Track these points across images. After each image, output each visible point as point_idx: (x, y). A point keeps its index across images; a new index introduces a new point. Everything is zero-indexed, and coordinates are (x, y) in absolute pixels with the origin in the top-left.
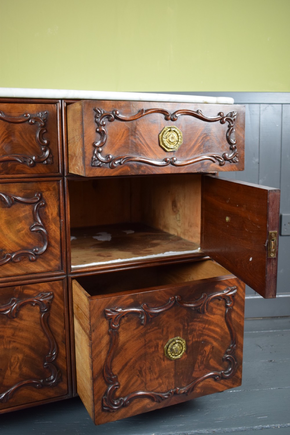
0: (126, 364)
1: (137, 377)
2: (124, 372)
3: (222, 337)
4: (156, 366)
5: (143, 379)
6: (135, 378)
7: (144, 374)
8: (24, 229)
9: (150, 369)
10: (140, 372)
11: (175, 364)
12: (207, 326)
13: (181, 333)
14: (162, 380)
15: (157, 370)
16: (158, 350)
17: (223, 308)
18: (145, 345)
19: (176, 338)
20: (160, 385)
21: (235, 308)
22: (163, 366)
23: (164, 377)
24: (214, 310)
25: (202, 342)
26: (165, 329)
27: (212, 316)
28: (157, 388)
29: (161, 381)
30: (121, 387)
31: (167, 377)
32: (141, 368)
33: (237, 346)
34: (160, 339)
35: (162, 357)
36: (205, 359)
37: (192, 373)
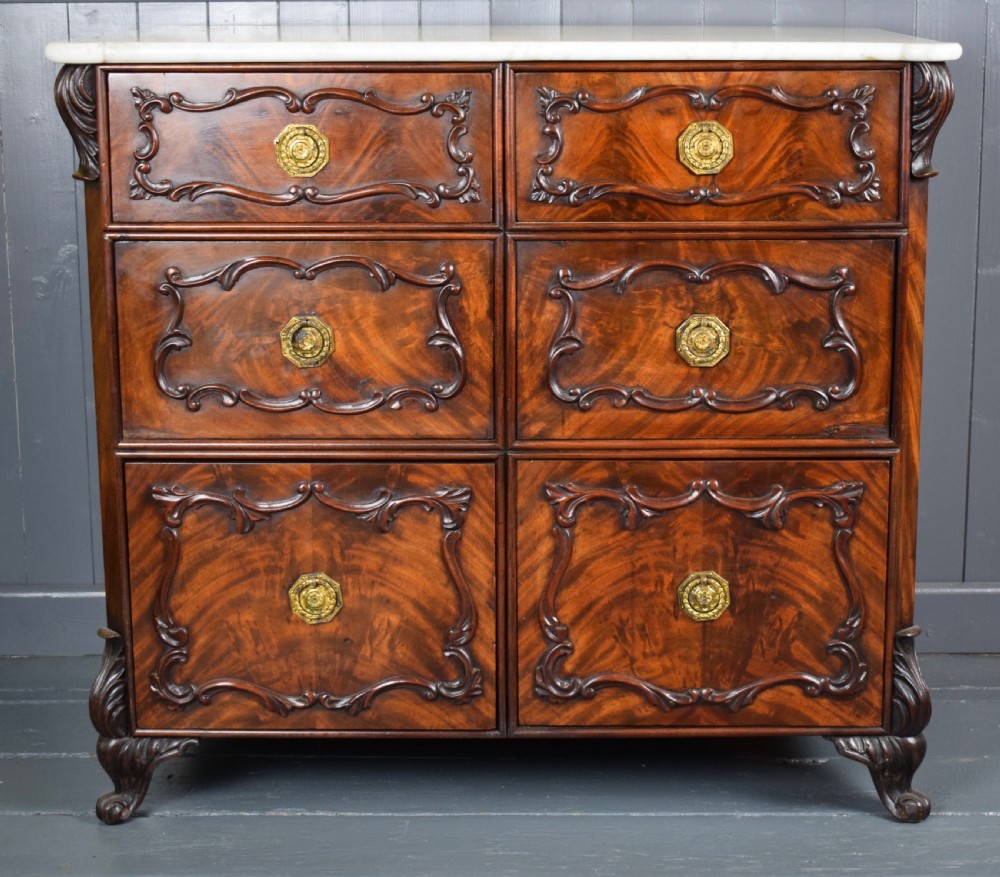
0: (589, 607)
1: (613, 640)
2: (584, 623)
3: (825, 595)
4: (657, 626)
5: (626, 648)
6: (609, 643)
7: (628, 636)
8: (414, 339)
9: (643, 629)
10: (621, 631)
11: (704, 633)
12: (785, 560)
13: (720, 566)
14: (671, 660)
15: (659, 635)
16: (662, 591)
17: (826, 526)
18: (632, 574)
19: (705, 573)
20: (666, 671)
21: (858, 531)
22: (675, 630)
23: (676, 654)
24: (802, 526)
25: (773, 597)
26: (680, 548)
27: (799, 541)
28: (660, 676)
29: (669, 664)
30: (577, 654)
31: (684, 658)
32: (621, 621)
33: (864, 626)
34: (669, 569)
35: (672, 609)
36: (779, 639)
37: (745, 664)
